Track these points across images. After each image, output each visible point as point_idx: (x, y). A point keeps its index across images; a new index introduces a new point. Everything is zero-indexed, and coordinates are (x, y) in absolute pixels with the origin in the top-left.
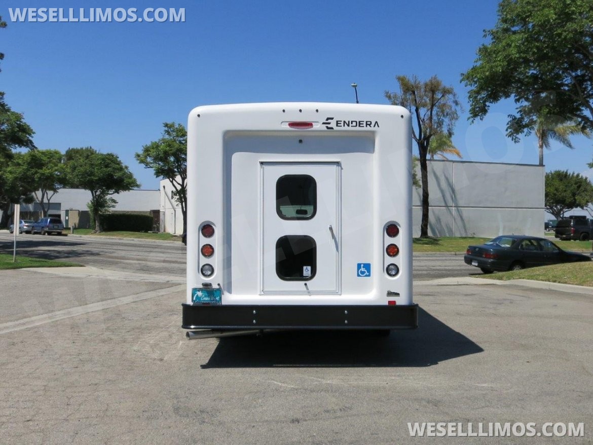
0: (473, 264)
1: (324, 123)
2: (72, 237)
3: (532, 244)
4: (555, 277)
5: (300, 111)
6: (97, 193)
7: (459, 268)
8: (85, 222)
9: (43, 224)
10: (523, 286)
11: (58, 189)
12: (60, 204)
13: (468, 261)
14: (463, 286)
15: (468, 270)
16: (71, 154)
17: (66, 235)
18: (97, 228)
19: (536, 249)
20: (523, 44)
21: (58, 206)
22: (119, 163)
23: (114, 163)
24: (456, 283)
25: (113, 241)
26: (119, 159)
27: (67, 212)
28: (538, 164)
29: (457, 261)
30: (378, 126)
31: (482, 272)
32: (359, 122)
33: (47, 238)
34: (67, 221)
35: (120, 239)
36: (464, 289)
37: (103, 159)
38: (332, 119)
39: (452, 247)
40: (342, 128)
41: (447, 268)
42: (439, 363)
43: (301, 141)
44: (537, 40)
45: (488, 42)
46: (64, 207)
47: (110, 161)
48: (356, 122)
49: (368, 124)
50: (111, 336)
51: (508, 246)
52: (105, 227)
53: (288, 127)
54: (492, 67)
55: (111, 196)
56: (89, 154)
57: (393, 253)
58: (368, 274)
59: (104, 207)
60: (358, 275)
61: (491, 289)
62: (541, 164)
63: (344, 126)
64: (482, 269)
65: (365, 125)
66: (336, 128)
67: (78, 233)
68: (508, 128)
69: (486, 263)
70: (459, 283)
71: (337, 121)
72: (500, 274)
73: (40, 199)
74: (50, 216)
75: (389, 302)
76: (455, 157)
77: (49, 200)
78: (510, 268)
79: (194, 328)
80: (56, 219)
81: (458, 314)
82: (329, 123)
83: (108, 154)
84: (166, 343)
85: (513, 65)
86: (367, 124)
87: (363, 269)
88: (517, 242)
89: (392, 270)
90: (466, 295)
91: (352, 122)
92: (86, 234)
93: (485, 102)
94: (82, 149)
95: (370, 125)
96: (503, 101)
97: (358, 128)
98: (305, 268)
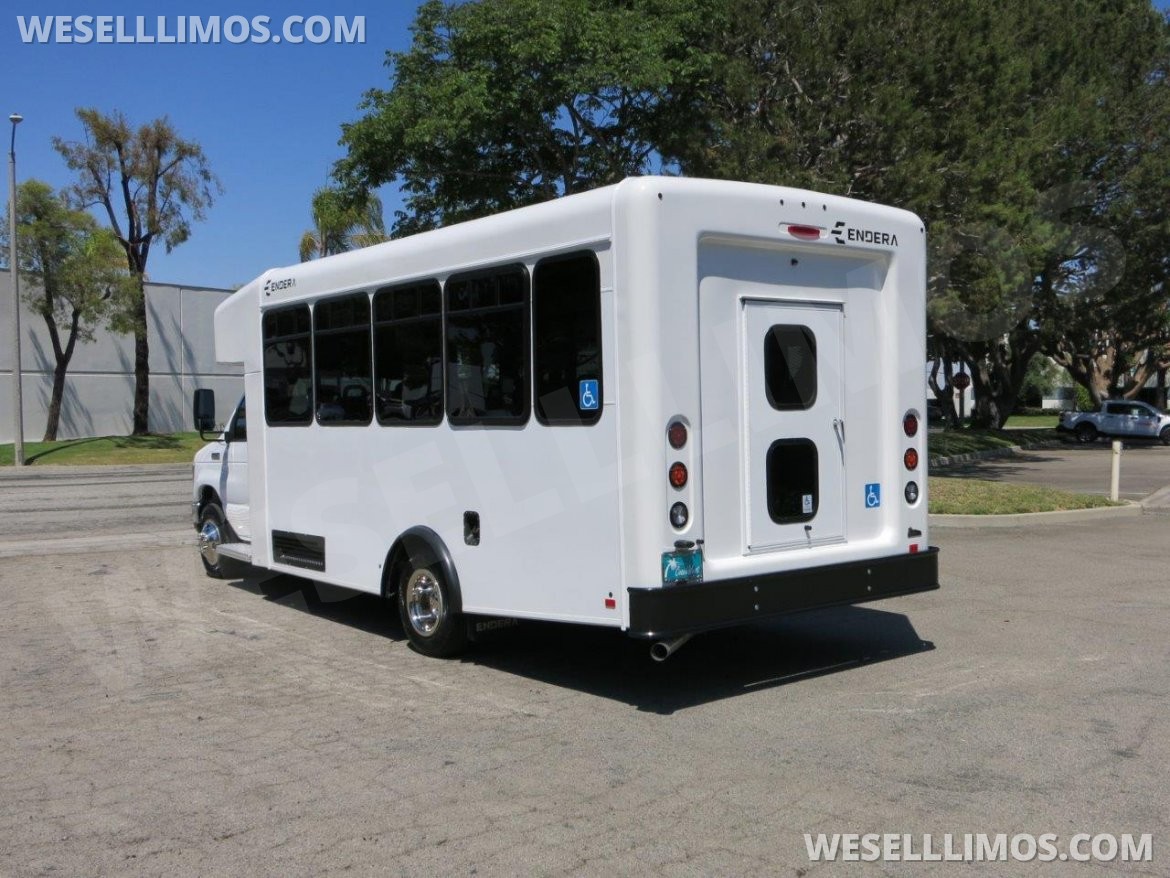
1: (833, 232)
5: (803, 205)
30: (896, 244)
32: (875, 233)
38: (843, 224)
40: (856, 244)
43: (795, 262)
48: (872, 233)
49: (885, 237)
53: (787, 232)
57: (912, 462)
58: (878, 501)
60: (867, 506)
63: (858, 239)
65: (881, 240)
71: (849, 230)
75: (909, 548)
82: (839, 233)
87: (871, 495)
89: (911, 492)
91: (867, 233)
95: (887, 241)
97: (873, 245)
98: (804, 497)
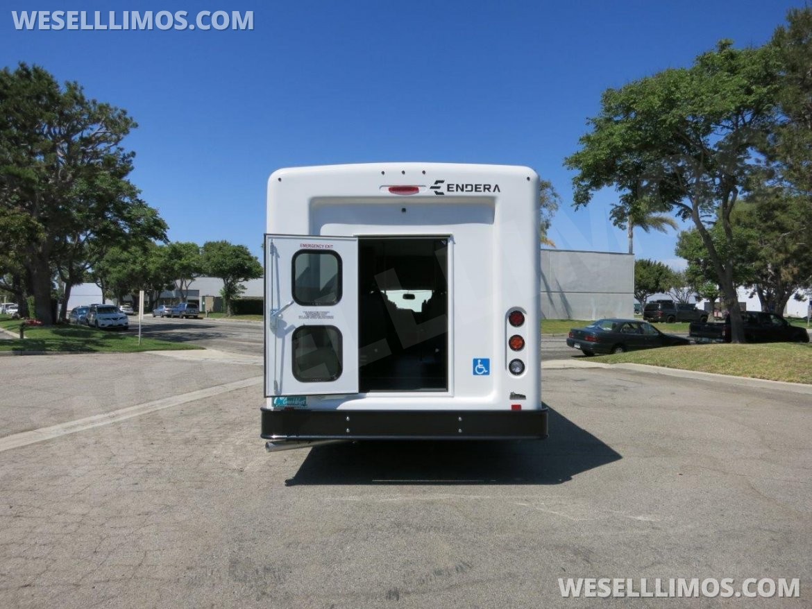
0: (576, 346)
1: (432, 188)
2: (206, 320)
3: (632, 327)
4: (663, 361)
5: (403, 172)
6: (229, 281)
7: (560, 350)
8: (218, 307)
9: (181, 309)
10: (630, 370)
11: (195, 277)
12: (198, 291)
13: (571, 343)
14: (570, 370)
15: (572, 351)
16: (209, 246)
17: (201, 318)
18: (229, 312)
19: (637, 332)
20: (626, 132)
21: (196, 292)
22: (248, 254)
23: (244, 254)
24: (563, 367)
25: (243, 324)
26: (248, 251)
27: (204, 297)
28: (628, 252)
29: (558, 343)
30: (499, 191)
31: (583, 354)
32: (476, 185)
33: (184, 321)
34: (203, 306)
35: (248, 322)
36: (571, 374)
37: (234, 251)
38: (442, 182)
39: (550, 329)
40: (455, 193)
41: (549, 350)
42: (573, 477)
43: (404, 210)
44: (640, 129)
45: (590, 130)
46: (201, 294)
47: (240, 252)
48: (472, 185)
49: (487, 187)
50: (197, 434)
51: (610, 329)
52: (236, 311)
53: (389, 192)
54: (595, 155)
55: (241, 282)
56: (222, 246)
57: (518, 346)
58: (486, 371)
59: (235, 293)
60: (475, 373)
61: (600, 373)
62: (631, 253)
63: (457, 190)
64: (585, 351)
65: (482, 189)
66: (447, 193)
67: (212, 317)
68: (613, 216)
69: (587, 345)
70: (566, 367)
71: (448, 185)
72: (605, 357)
73: (179, 286)
74: (189, 301)
75: (513, 406)
76: (549, 247)
77: (187, 288)
78: (612, 351)
79: (276, 439)
80: (194, 304)
81: (575, 404)
82: (439, 188)
83: (238, 246)
84: (255, 445)
85: (616, 152)
86: (485, 189)
87: (480, 366)
88: (619, 325)
89: (516, 367)
90: (577, 381)
91: (467, 185)
92: (219, 317)
93: (587, 190)
94: (218, 242)
95: (488, 189)
96: (605, 188)
97: (474, 193)
